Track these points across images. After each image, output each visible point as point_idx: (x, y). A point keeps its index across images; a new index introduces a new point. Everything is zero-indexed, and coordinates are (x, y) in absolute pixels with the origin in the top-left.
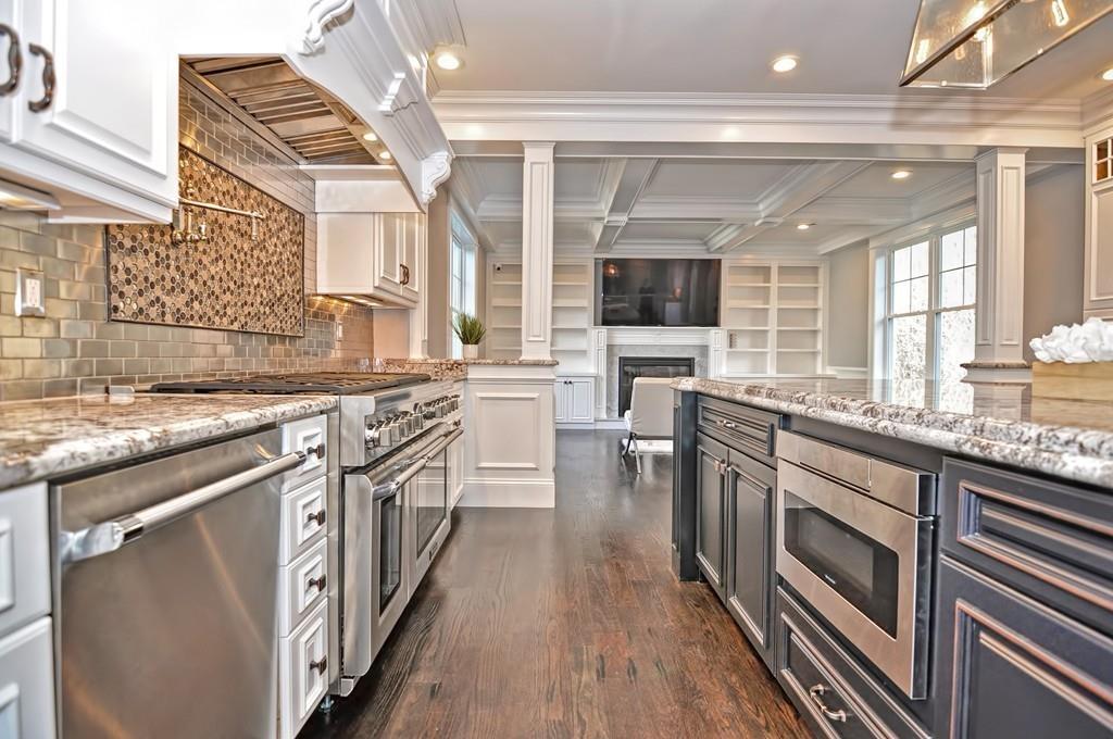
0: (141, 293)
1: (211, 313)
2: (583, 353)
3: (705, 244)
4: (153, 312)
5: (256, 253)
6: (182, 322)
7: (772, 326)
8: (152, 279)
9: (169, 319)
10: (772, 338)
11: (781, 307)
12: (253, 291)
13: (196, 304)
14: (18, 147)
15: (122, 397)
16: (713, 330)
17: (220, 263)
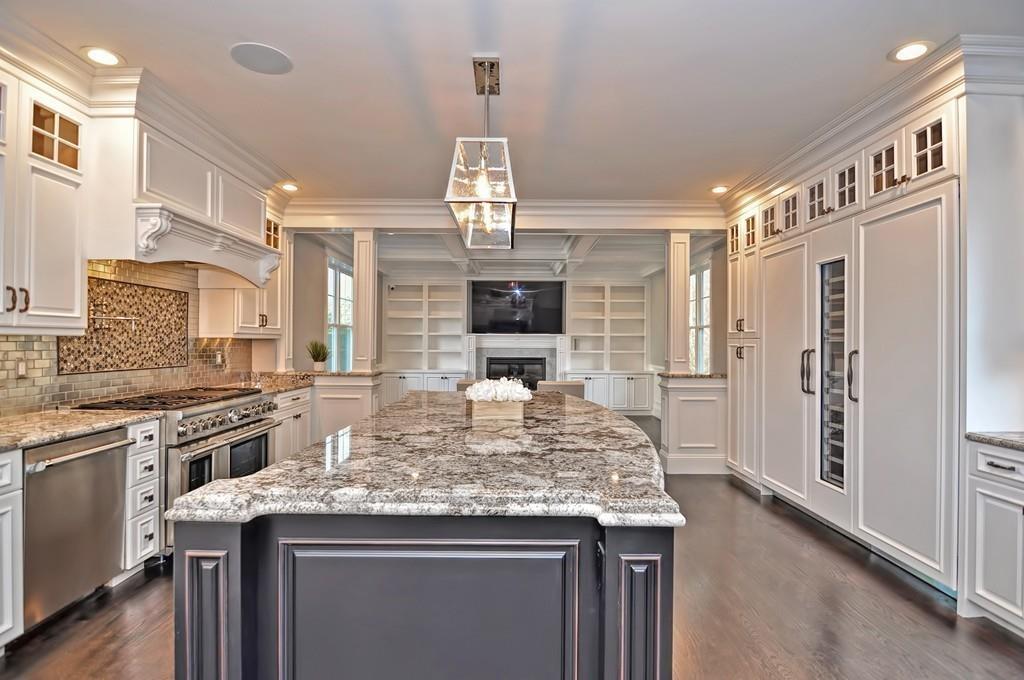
0: (76, 359)
1: (118, 362)
2: (458, 354)
3: (551, 269)
4: (83, 367)
5: (150, 324)
6: (100, 370)
7: (607, 334)
8: (82, 351)
9: (92, 369)
10: (607, 341)
11: (614, 318)
12: (147, 345)
13: (109, 359)
14: (16, 327)
15: (64, 411)
16: (559, 337)
17: (125, 334)
